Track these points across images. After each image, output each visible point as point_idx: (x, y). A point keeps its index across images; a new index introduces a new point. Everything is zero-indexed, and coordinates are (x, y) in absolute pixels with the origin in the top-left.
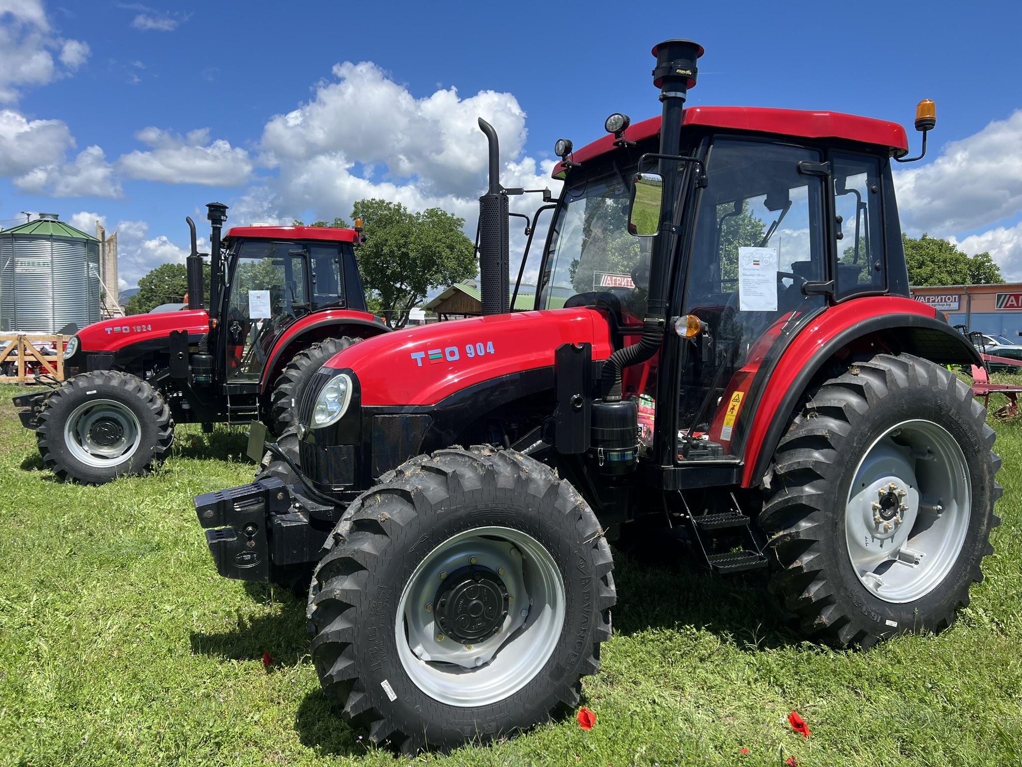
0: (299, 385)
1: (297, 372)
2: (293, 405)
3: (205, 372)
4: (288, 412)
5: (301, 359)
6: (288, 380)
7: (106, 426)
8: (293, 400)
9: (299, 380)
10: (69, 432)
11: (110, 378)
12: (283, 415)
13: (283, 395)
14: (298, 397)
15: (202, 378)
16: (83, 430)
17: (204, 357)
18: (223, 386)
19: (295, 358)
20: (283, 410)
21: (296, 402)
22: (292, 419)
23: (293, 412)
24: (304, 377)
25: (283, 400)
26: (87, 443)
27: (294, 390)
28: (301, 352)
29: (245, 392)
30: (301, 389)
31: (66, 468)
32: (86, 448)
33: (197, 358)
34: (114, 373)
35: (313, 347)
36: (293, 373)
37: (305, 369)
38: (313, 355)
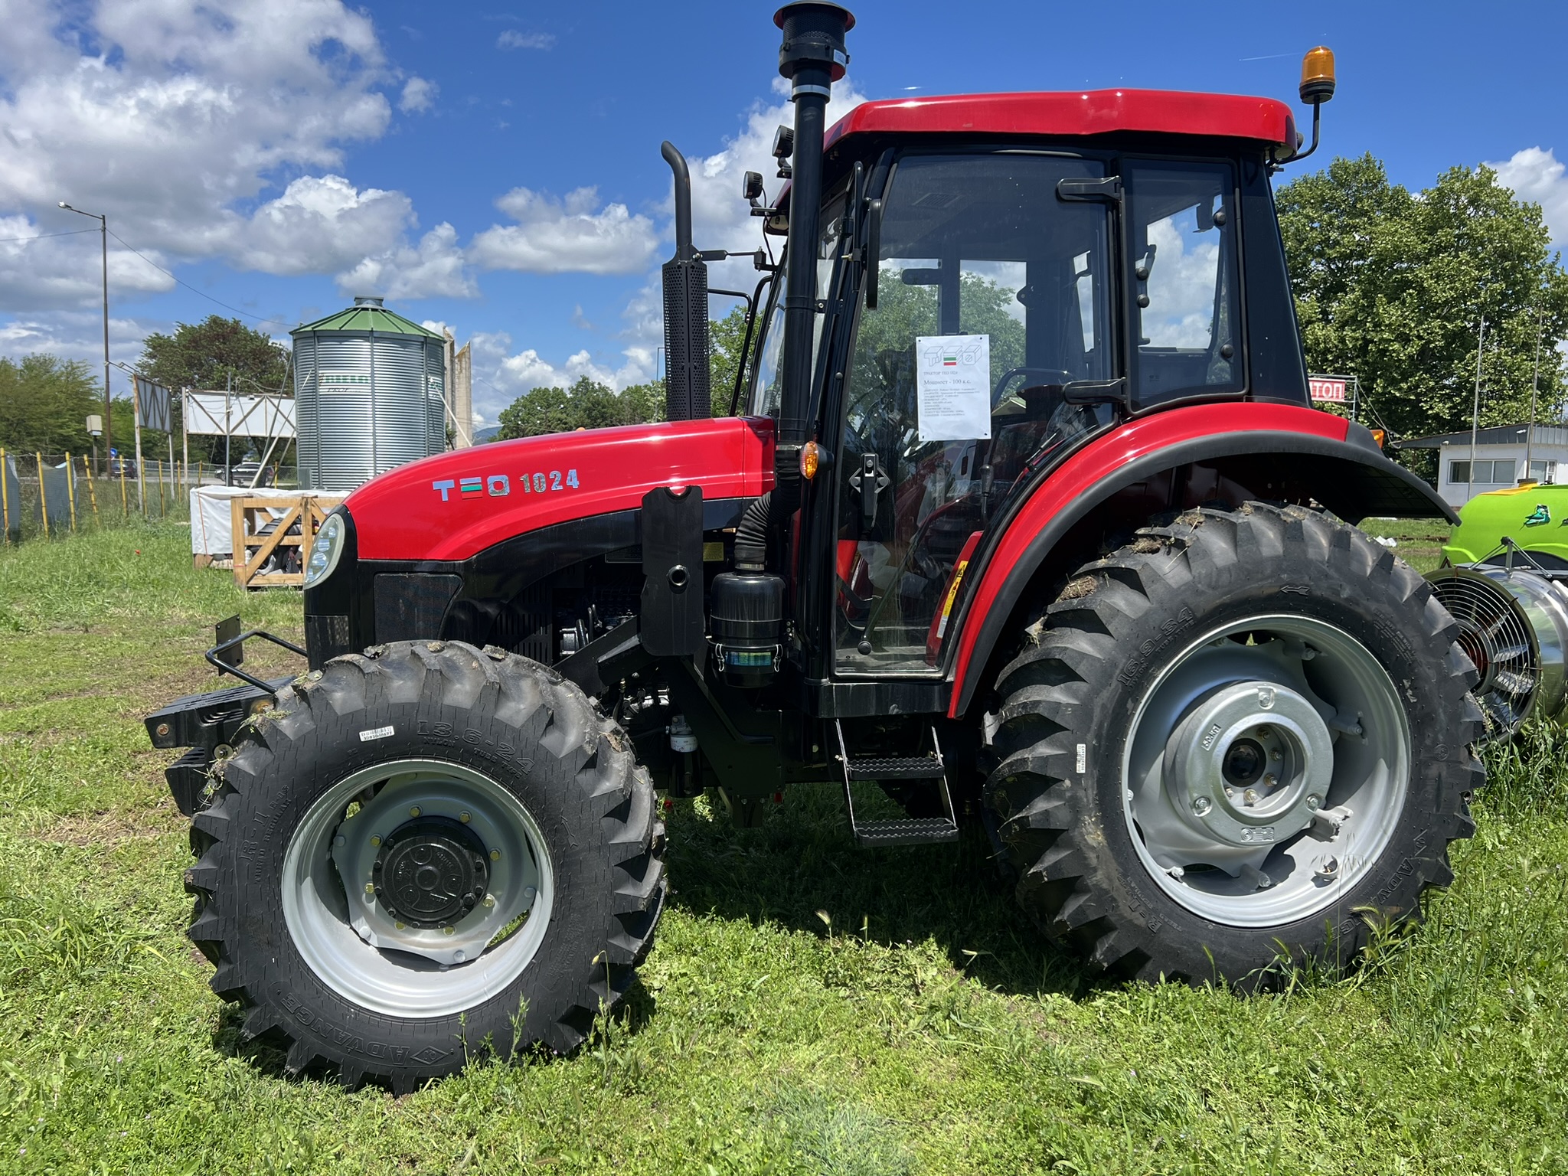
0: (1105, 694)
1: (1094, 643)
2: (1081, 768)
3: (761, 635)
4: (1060, 796)
5: (1101, 588)
6: (1059, 671)
7: (429, 855)
8: (1081, 749)
9: (1106, 670)
10: (300, 879)
11: (443, 676)
12: (1040, 805)
13: (1040, 726)
14: (1098, 737)
15: (748, 657)
16: (351, 860)
17: (752, 581)
18: (819, 685)
19: (1074, 587)
20: (1039, 783)
21: (1093, 756)
22: (1076, 821)
23: (1081, 793)
24: (1122, 662)
25: (1043, 749)
26: (365, 912)
27: (1084, 711)
28: (1102, 563)
29: (894, 710)
30: (1110, 707)
31: (290, 1023)
32: (364, 928)
33: (733, 587)
34: (460, 651)
35: (1142, 544)
36: (1079, 643)
37: (1125, 631)
38: (1157, 577)
